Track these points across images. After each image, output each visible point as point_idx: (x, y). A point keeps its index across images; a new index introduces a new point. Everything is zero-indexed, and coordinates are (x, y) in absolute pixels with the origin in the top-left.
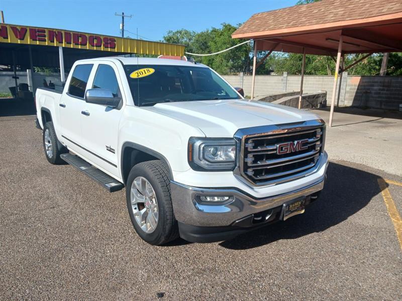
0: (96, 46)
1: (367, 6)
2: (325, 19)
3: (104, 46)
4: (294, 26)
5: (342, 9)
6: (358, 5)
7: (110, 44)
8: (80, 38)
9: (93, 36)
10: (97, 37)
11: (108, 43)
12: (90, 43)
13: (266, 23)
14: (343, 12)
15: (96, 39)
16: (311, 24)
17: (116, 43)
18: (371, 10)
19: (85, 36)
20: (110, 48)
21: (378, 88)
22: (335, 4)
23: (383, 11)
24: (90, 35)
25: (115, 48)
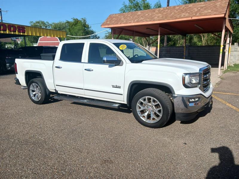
0: (13, 32)
1: (173, 13)
2: (154, 19)
3: (18, 31)
4: (138, 22)
5: (161, 15)
6: (168, 13)
7: (22, 30)
8: (2, 26)
9: (10, 25)
10: (13, 26)
11: (20, 30)
12: (8, 30)
13: (120, 19)
14: (162, 16)
15: (12, 27)
16: (147, 21)
17: (25, 29)
18: (176, 15)
19: (5, 25)
20: (22, 33)
21: (165, 53)
22: (156, 12)
23: (182, 16)
24: (8, 25)
25: (25, 33)
